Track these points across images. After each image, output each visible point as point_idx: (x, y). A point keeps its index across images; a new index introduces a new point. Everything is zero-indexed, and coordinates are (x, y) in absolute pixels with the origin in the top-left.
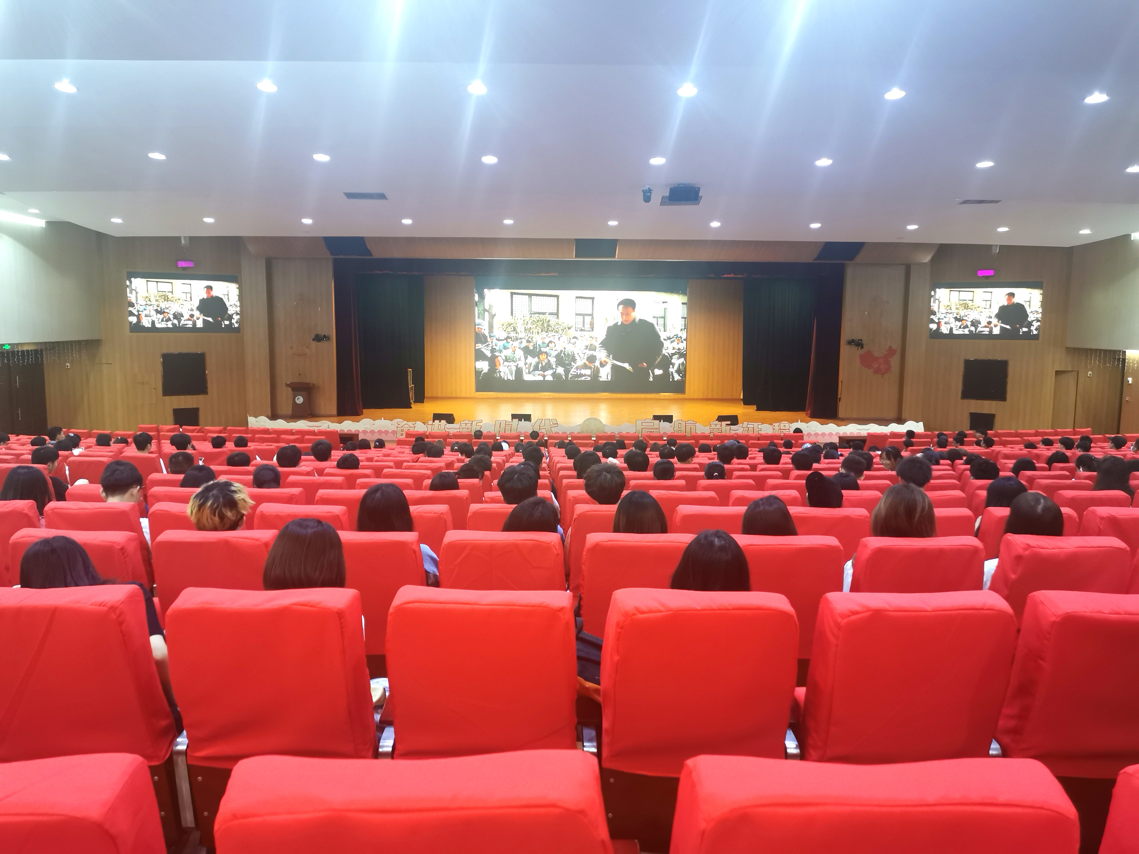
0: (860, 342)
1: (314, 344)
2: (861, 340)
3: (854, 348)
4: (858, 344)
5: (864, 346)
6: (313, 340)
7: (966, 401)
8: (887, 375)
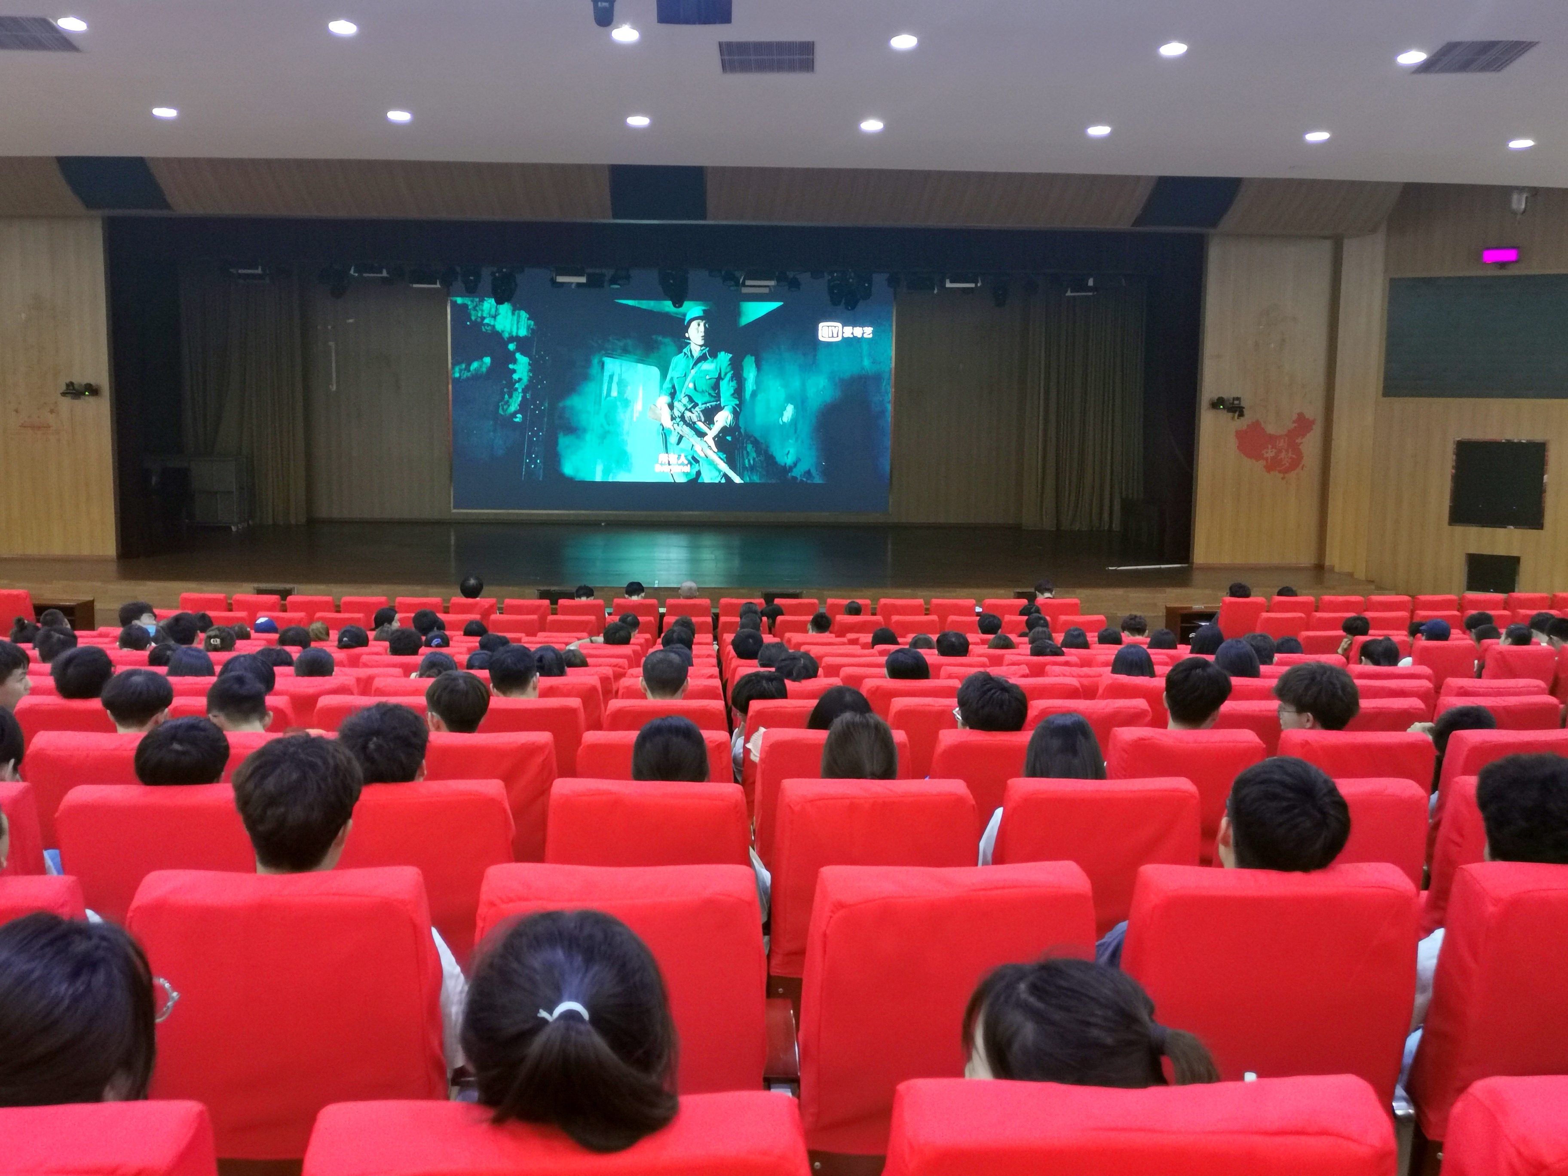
0: (1236, 402)
1: (66, 403)
2: (1238, 399)
3: (1224, 416)
4: (1235, 408)
5: (1245, 411)
6: (64, 394)
7: (1459, 530)
8: (1292, 475)
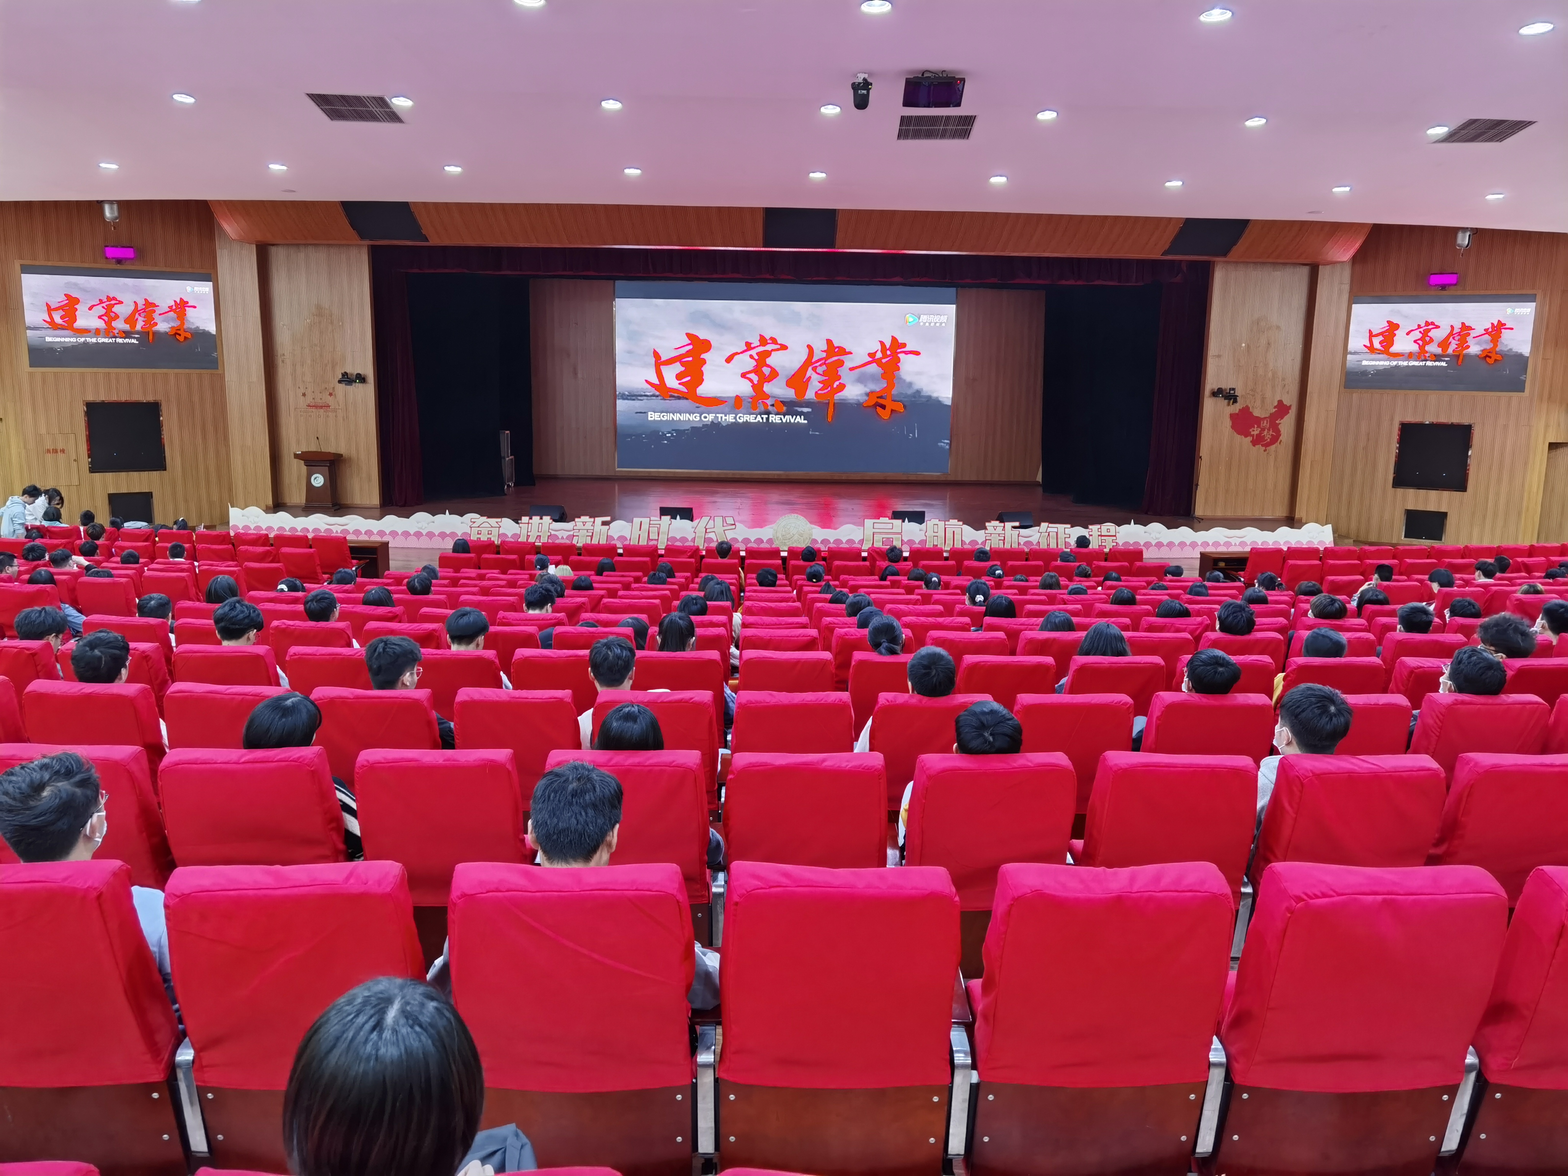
0: (1232, 392)
1: (342, 386)
2: (1234, 389)
3: (1221, 402)
4: (1230, 396)
5: (1238, 399)
6: (340, 382)
7: (1400, 491)
8: (1273, 447)
